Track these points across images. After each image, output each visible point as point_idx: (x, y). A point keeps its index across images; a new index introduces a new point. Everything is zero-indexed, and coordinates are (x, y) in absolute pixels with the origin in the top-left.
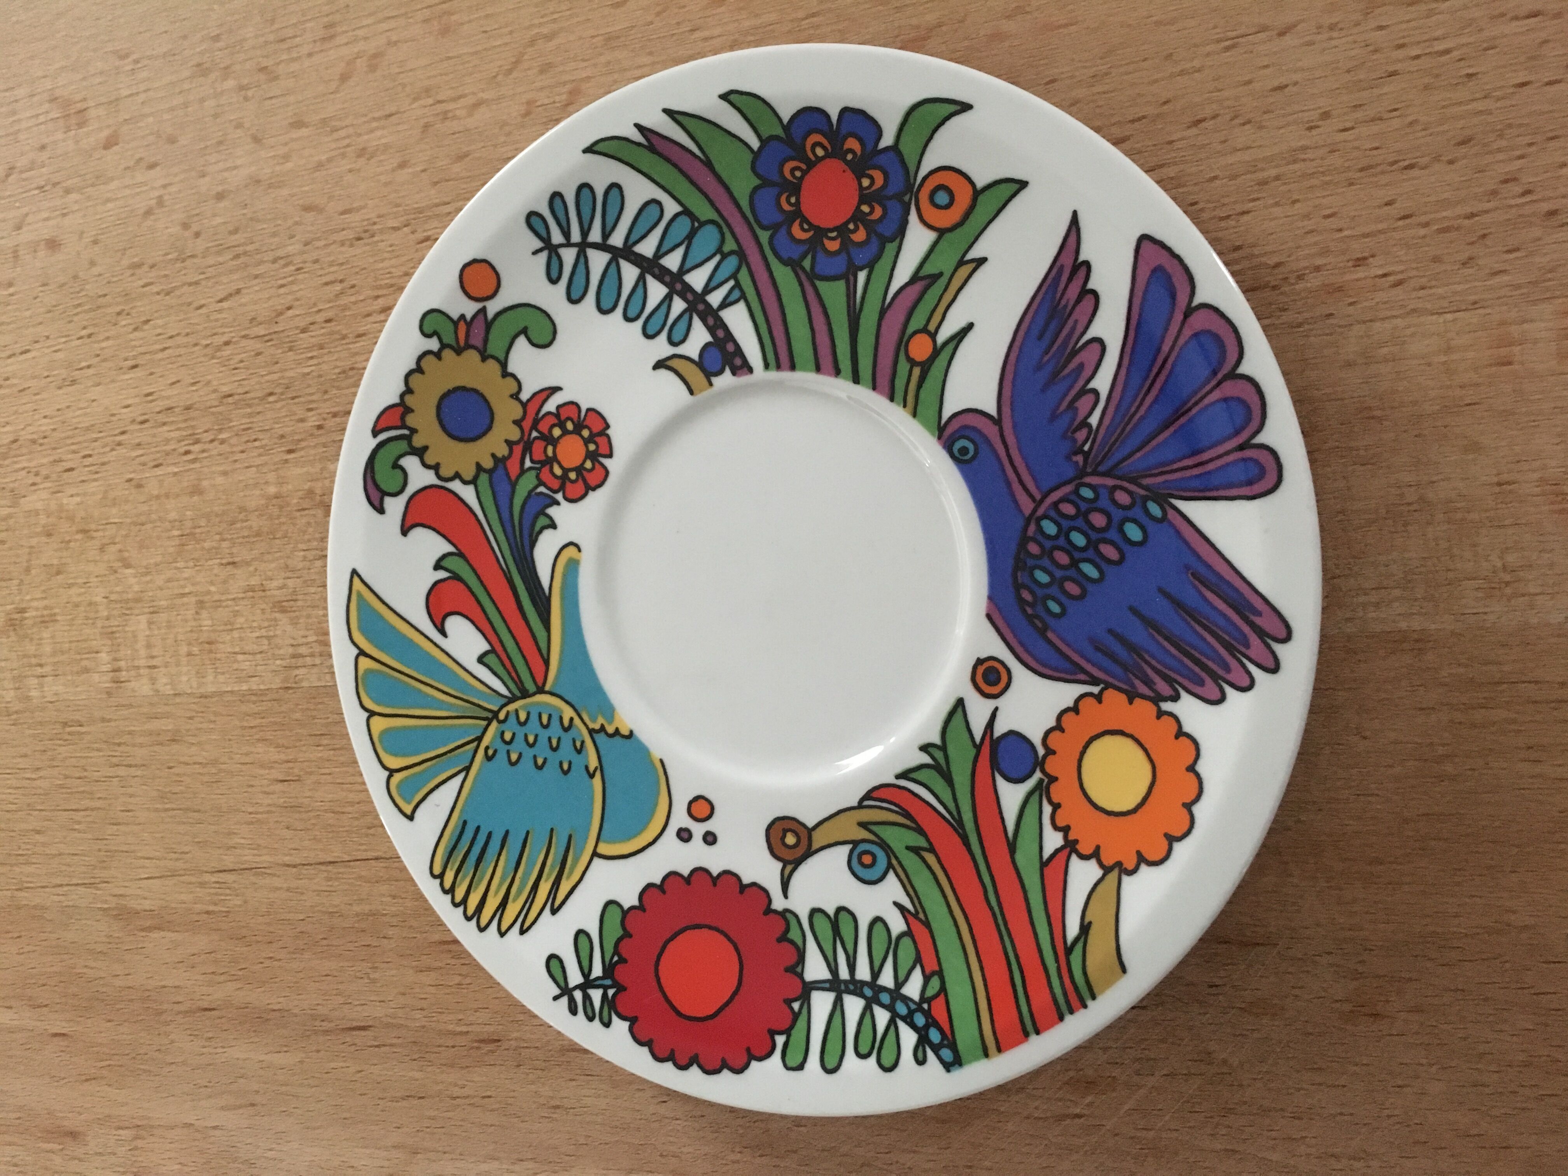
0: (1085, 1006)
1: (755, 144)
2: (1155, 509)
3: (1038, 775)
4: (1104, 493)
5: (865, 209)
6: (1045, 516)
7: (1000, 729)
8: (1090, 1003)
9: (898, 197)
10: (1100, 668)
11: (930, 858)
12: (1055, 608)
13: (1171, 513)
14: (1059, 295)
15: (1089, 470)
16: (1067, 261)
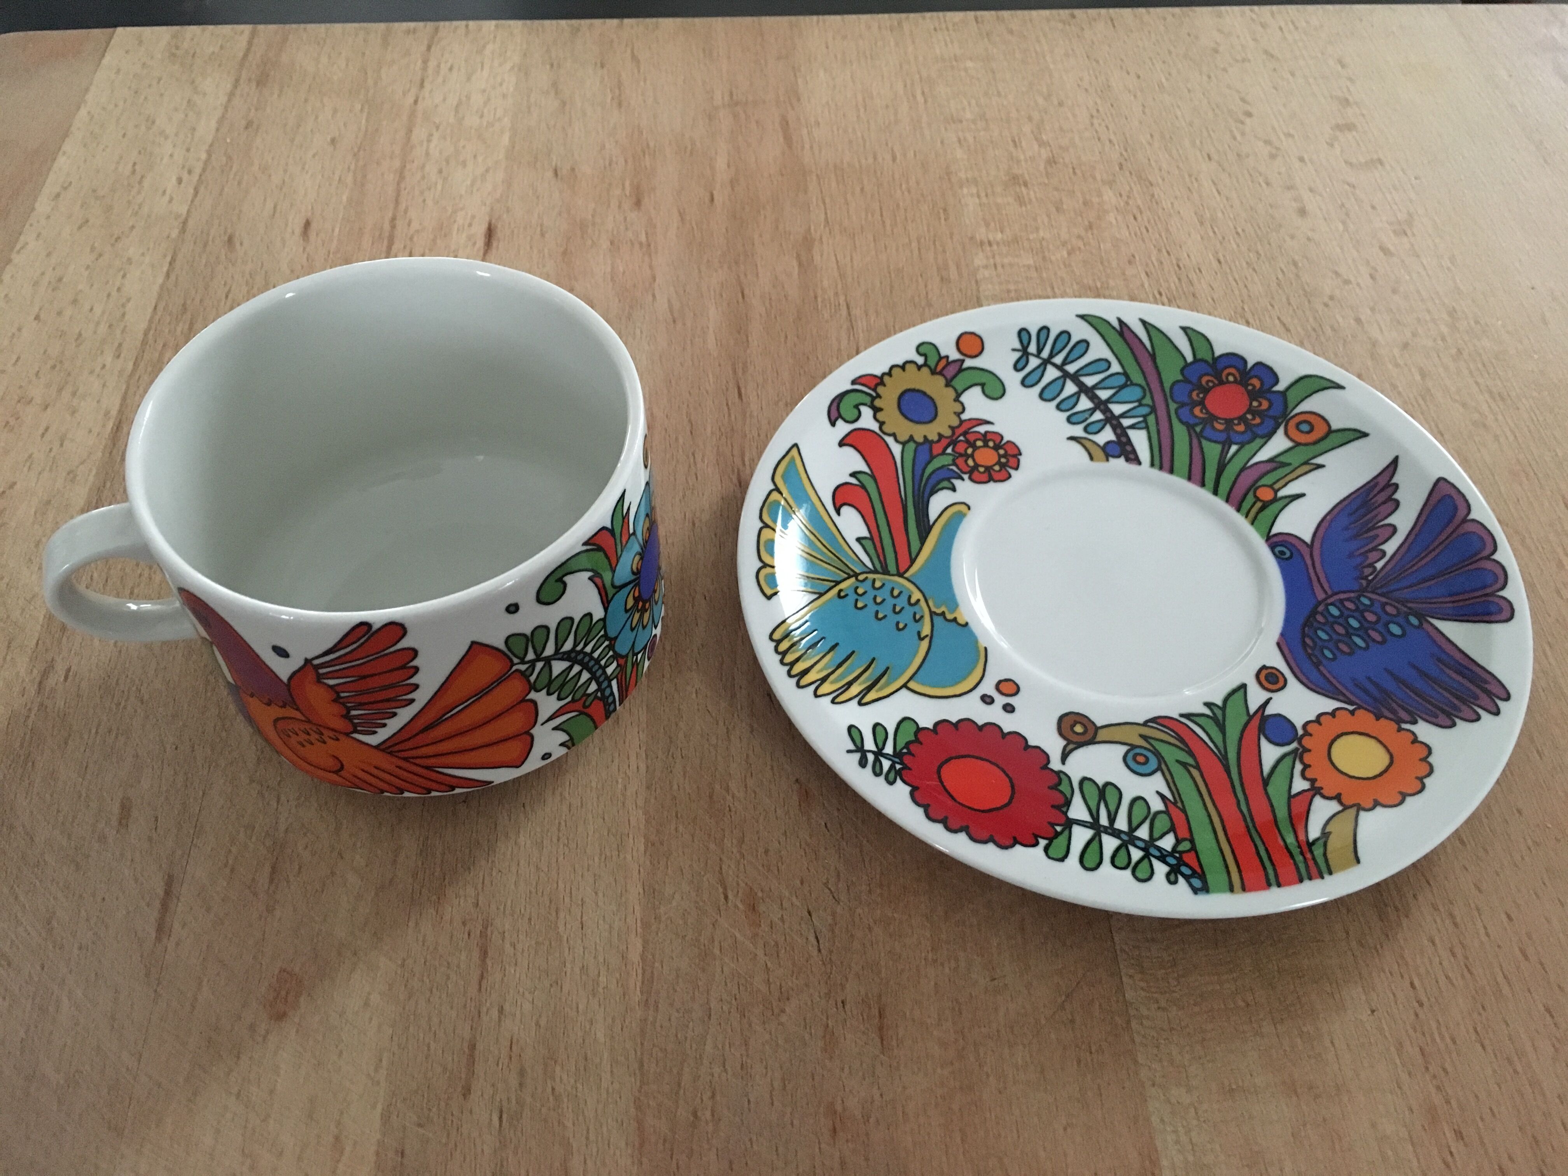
0: (1323, 878)
1: (1190, 359)
2: (1414, 621)
3: (1294, 745)
4: (1377, 605)
5: (1249, 416)
6: (1332, 604)
7: (1270, 710)
8: (1326, 876)
9: (1275, 418)
10: (1357, 697)
11: (1195, 773)
12: (1327, 653)
13: (1425, 625)
14: (1371, 496)
15: (1369, 589)
16: (1382, 482)
